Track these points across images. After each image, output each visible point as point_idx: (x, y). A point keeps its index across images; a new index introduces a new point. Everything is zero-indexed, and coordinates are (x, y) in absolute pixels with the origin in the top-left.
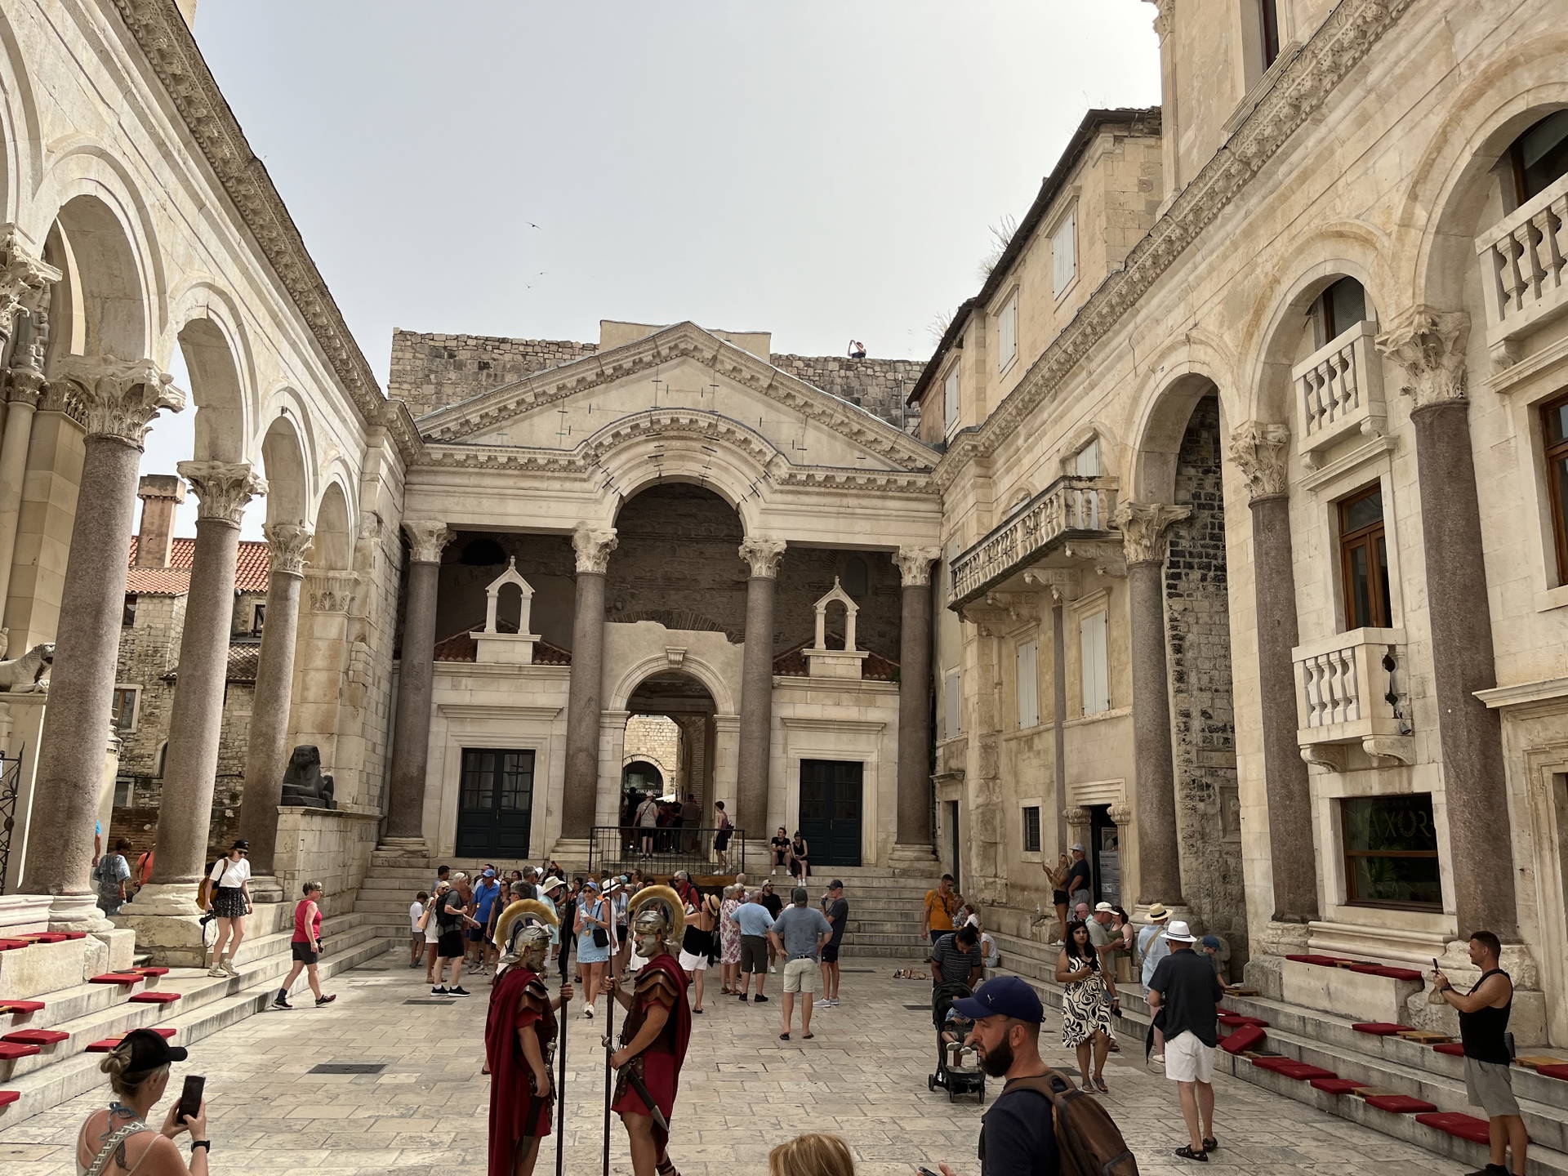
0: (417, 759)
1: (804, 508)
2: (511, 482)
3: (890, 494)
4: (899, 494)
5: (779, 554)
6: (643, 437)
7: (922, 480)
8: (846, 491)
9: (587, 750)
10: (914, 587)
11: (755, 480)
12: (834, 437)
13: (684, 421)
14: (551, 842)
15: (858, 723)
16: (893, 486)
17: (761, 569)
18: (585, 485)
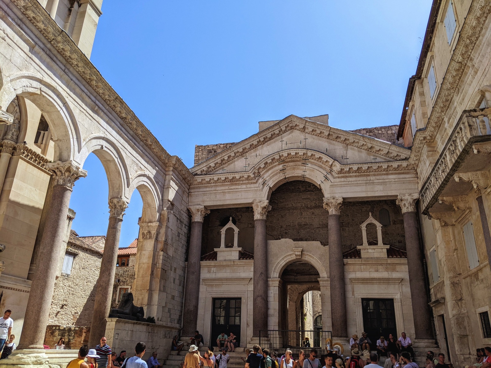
0: (193, 302)
1: (350, 183)
2: (227, 188)
3: (390, 172)
4: (395, 172)
5: (340, 204)
6: (277, 163)
7: (404, 164)
8: (368, 173)
9: (261, 296)
10: (408, 213)
11: (326, 174)
12: (361, 152)
13: (293, 153)
14: (249, 339)
15: (388, 279)
16: (391, 168)
17: (332, 211)
18: (255, 185)
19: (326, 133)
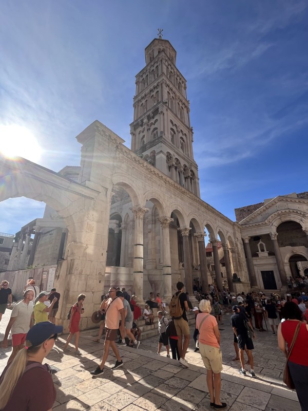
2: (256, 228)
11: (301, 218)
14: (281, 286)
18: (269, 226)
19: (297, 201)
